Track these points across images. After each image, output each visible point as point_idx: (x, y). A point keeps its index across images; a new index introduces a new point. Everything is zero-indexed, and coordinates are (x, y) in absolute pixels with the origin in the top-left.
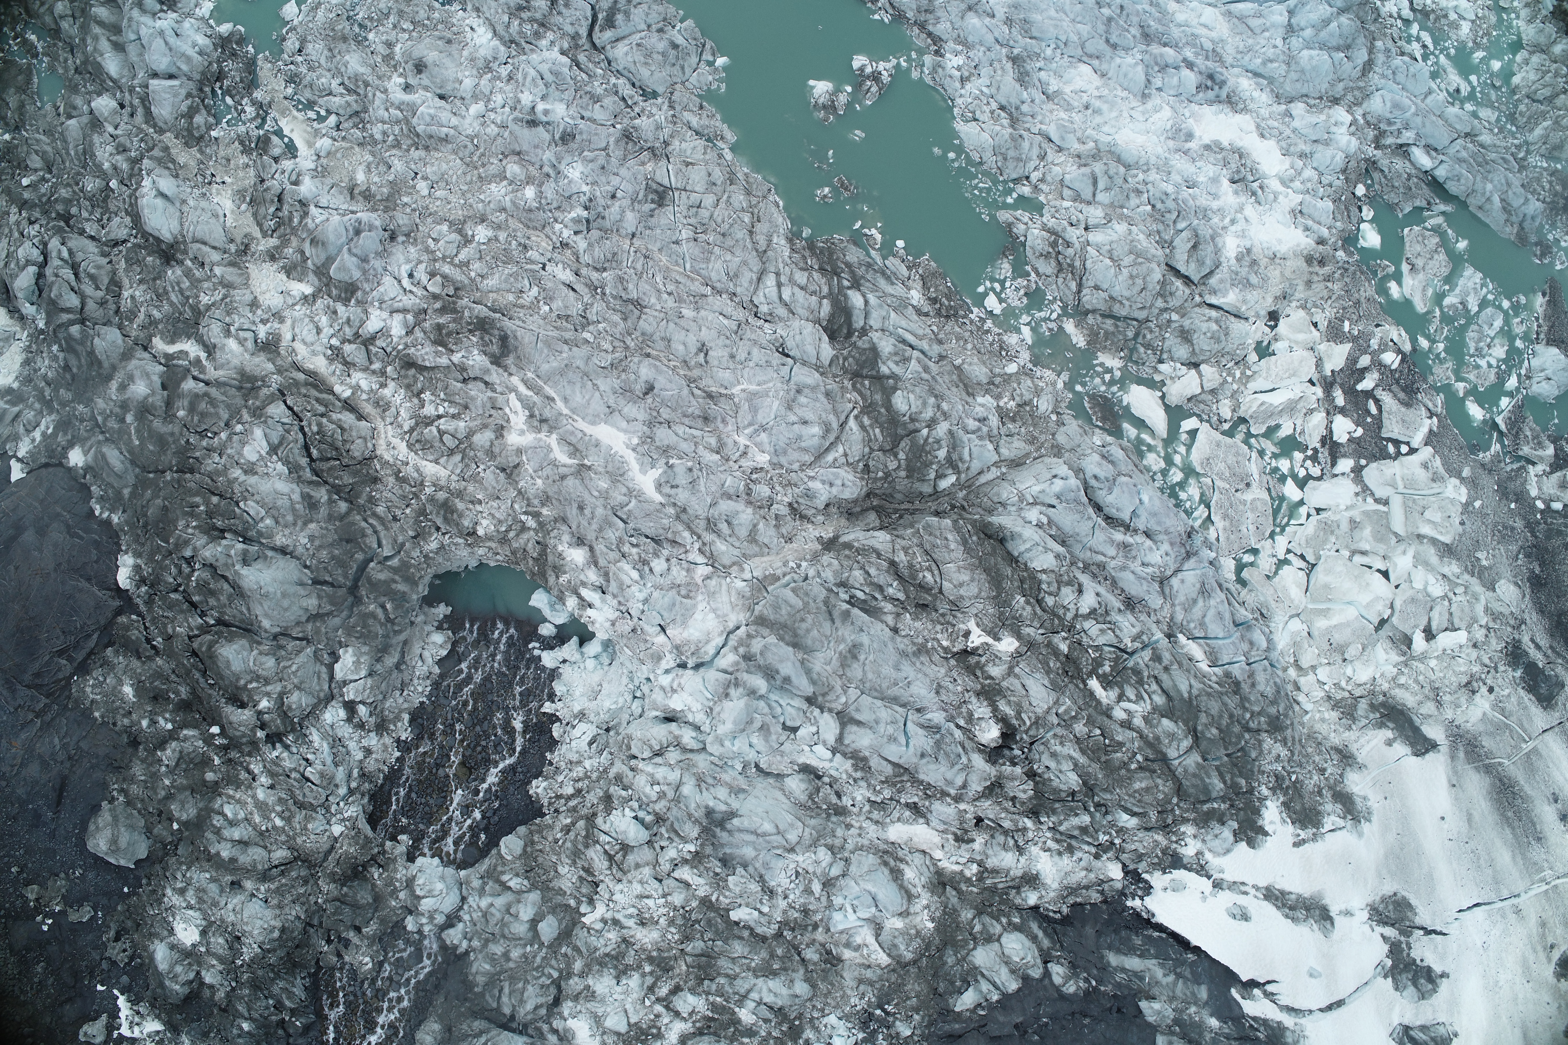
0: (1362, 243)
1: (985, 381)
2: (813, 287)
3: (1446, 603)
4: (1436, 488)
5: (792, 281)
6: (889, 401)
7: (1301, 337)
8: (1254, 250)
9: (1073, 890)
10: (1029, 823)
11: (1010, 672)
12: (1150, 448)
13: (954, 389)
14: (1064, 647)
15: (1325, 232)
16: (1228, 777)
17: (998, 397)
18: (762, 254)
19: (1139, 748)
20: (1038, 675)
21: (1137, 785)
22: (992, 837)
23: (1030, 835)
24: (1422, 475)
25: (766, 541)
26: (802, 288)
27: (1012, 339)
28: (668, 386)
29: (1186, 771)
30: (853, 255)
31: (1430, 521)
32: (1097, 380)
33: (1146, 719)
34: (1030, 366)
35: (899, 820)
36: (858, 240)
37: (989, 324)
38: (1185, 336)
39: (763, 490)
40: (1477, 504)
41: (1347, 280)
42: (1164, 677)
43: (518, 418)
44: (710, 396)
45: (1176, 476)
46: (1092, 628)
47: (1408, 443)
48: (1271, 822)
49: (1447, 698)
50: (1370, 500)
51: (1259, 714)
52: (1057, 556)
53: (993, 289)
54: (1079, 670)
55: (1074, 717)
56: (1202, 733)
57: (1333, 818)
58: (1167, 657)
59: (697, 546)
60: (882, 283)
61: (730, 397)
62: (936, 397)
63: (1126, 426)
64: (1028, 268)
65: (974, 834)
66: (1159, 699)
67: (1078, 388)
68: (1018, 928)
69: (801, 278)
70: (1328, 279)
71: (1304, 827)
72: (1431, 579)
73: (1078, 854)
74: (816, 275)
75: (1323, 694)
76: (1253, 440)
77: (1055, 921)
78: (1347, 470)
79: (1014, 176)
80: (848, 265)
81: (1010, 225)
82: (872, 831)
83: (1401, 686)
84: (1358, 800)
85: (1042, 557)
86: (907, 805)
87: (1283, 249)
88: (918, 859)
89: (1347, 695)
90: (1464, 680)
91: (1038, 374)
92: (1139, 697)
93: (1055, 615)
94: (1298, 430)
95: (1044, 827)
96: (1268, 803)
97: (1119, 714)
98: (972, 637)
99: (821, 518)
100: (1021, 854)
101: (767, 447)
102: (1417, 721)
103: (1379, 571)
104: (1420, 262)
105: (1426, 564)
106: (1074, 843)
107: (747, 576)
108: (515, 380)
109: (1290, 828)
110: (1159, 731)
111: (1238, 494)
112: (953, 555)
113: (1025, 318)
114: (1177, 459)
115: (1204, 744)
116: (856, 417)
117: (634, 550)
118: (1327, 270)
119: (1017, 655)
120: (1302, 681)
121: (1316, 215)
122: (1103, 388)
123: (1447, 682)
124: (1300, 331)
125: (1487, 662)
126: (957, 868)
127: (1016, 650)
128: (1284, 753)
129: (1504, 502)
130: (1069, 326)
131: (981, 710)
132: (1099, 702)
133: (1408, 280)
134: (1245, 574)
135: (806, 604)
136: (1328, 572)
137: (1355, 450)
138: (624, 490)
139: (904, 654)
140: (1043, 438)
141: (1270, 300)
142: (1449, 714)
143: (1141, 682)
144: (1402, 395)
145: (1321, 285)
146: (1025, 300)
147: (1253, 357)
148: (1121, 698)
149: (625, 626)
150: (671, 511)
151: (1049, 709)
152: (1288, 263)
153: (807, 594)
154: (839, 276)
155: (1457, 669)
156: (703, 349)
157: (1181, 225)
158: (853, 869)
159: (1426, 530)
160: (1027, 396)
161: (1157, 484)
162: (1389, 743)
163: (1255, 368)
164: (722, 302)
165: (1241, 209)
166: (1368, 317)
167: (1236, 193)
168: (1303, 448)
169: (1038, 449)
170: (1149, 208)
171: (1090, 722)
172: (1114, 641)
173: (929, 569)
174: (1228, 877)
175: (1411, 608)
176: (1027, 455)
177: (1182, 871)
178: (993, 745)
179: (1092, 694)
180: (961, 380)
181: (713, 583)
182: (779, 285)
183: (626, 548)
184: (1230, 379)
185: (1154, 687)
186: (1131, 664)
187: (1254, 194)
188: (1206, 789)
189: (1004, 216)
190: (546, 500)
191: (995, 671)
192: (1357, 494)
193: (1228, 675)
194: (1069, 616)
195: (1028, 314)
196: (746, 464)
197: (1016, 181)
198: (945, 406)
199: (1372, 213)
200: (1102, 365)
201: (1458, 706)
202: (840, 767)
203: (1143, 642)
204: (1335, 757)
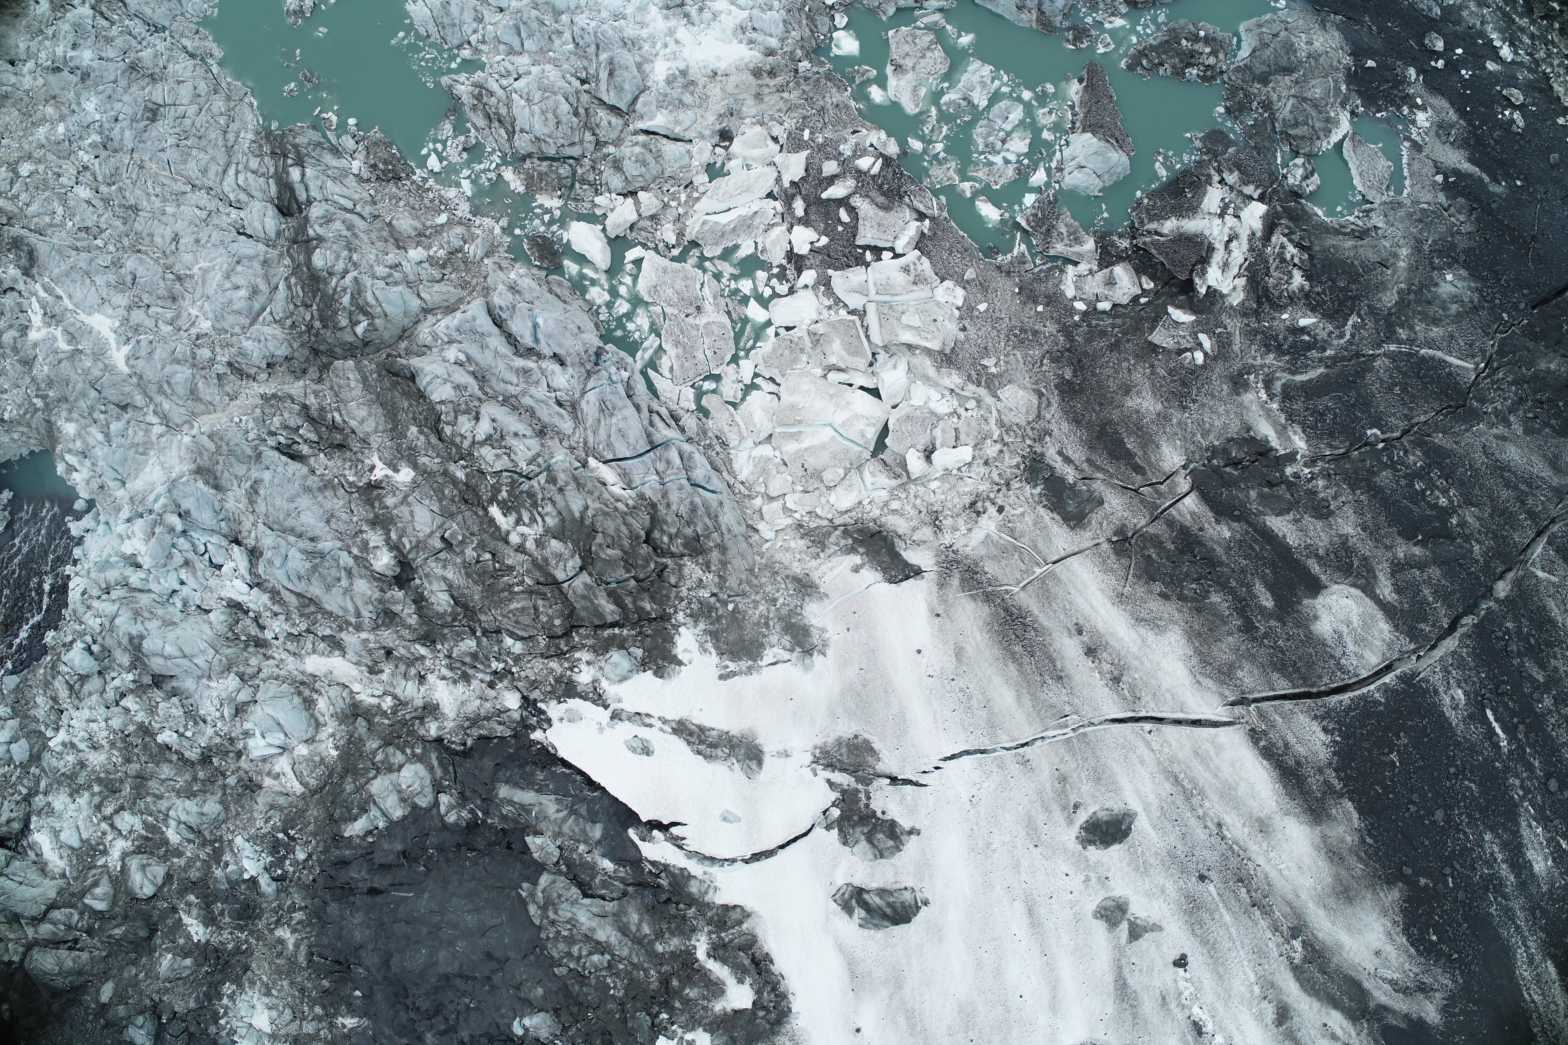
0: (835, 51)
1: (413, 234)
2: (262, 171)
3: (955, 420)
4: (921, 292)
5: (246, 167)
6: (310, 259)
7: (756, 152)
8: (691, 71)
9: (475, 720)
10: (423, 651)
11: (404, 501)
12: (593, 282)
13: (379, 244)
14: (460, 475)
15: (774, 42)
16: (628, 600)
17: (429, 247)
18: (229, 150)
19: (528, 571)
20: (427, 502)
21: (514, 605)
22: (397, 667)
23: (428, 663)
24: (900, 279)
25: (208, 398)
26: (253, 172)
27: (451, 193)
28: (145, 273)
29: (574, 592)
30: (306, 137)
31: (910, 327)
32: (537, 222)
33: (539, 543)
34: (469, 216)
35: (314, 652)
36: (317, 125)
37: (431, 182)
38: (617, 166)
39: (204, 353)
40: (982, 307)
41: (807, 88)
42: (558, 498)
43: (36, 318)
44: (179, 279)
45: (622, 307)
46: (487, 453)
47: (892, 249)
48: (685, 651)
49: (948, 522)
50: (843, 313)
51: (677, 536)
52: (457, 387)
53: (435, 150)
54: (479, 498)
55: (462, 542)
56: (597, 554)
57: (776, 650)
58: (562, 478)
59: (152, 407)
60: (328, 159)
61: (191, 277)
62: (350, 250)
63: (567, 263)
64: (469, 125)
65: (382, 666)
66: (551, 521)
67: (517, 231)
68: (420, 759)
69: (254, 163)
70: (781, 89)
71: (735, 656)
72: (935, 395)
73: (475, 683)
74: (267, 159)
75: (789, 521)
76: (707, 264)
77: (457, 753)
78: (811, 283)
79: (456, 42)
80: (296, 146)
81: (450, 87)
82: (291, 664)
83: (894, 512)
84: (815, 633)
85: (441, 389)
86: (324, 638)
87: (722, 66)
88: (334, 691)
89: (826, 523)
90: (967, 500)
91: (477, 223)
92: (533, 520)
93: (453, 443)
94: (760, 248)
95: (441, 655)
96: (682, 630)
97: (514, 539)
98: (376, 471)
99: (263, 376)
100: (421, 683)
101: (210, 315)
102: (900, 546)
103: (862, 388)
104: (909, 63)
105: (927, 379)
106: (470, 672)
107: (195, 431)
108: (38, 287)
109: (714, 658)
110: (547, 552)
111: (690, 319)
112: (354, 393)
113: (466, 172)
114: (623, 290)
115: (599, 565)
116: (286, 279)
117: (102, 416)
118: (779, 80)
119: (415, 485)
120: (765, 509)
121: (765, 27)
122: (542, 229)
123: (949, 505)
124: (755, 147)
125: (996, 478)
126: (375, 701)
127: (414, 481)
128: (709, 578)
129: (1030, 305)
130: (508, 174)
131: (375, 538)
132: (498, 528)
133: (892, 82)
134: (704, 402)
135: (218, 447)
136: (793, 391)
137: (822, 261)
138: (101, 366)
139: (308, 490)
140: (474, 282)
141: (711, 118)
142: (947, 539)
143: (535, 505)
144: (881, 199)
145: (776, 97)
146: (465, 155)
147: (701, 179)
148: (519, 521)
149: (95, 485)
150: (135, 380)
151: (432, 533)
152: (731, 79)
153: (221, 439)
154: (286, 156)
155: (961, 490)
156: (176, 238)
157: (603, 57)
158: (259, 697)
159: (908, 337)
160: (456, 243)
161: (602, 317)
162: (856, 570)
163: (701, 189)
164: (201, 197)
165: (671, 32)
166: (839, 123)
167: (666, 17)
168: (766, 266)
169: (470, 294)
170: (571, 46)
171: (481, 546)
172: (510, 465)
173: (338, 410)
174: (629, 706)
175: (906, 427)
176: (461, 300)
177: (577, 700)
178: (390, 573)
179: (492, 521)
180: (392, 236)
181: (164, 439)
182: (237, 172)
183: (95, 416)
184: (673, 204)
185: (549, 508)
186: (525, 487)
187: (687, 15)
188: (597, 612)
189: (445, 80)
190: (50, 384)
191: (390, 501)
192: (830, 308)
193: (642, 496)
194: (466, 444)
195: (469, 167)
196: (194, 331)
197: (460, 47)
198: (355, 257)
199: (846, 19)
200: (541, 206)
201: (955, 529)
202: (256, 600)
203: (539, 466)
204: (790, 586)
